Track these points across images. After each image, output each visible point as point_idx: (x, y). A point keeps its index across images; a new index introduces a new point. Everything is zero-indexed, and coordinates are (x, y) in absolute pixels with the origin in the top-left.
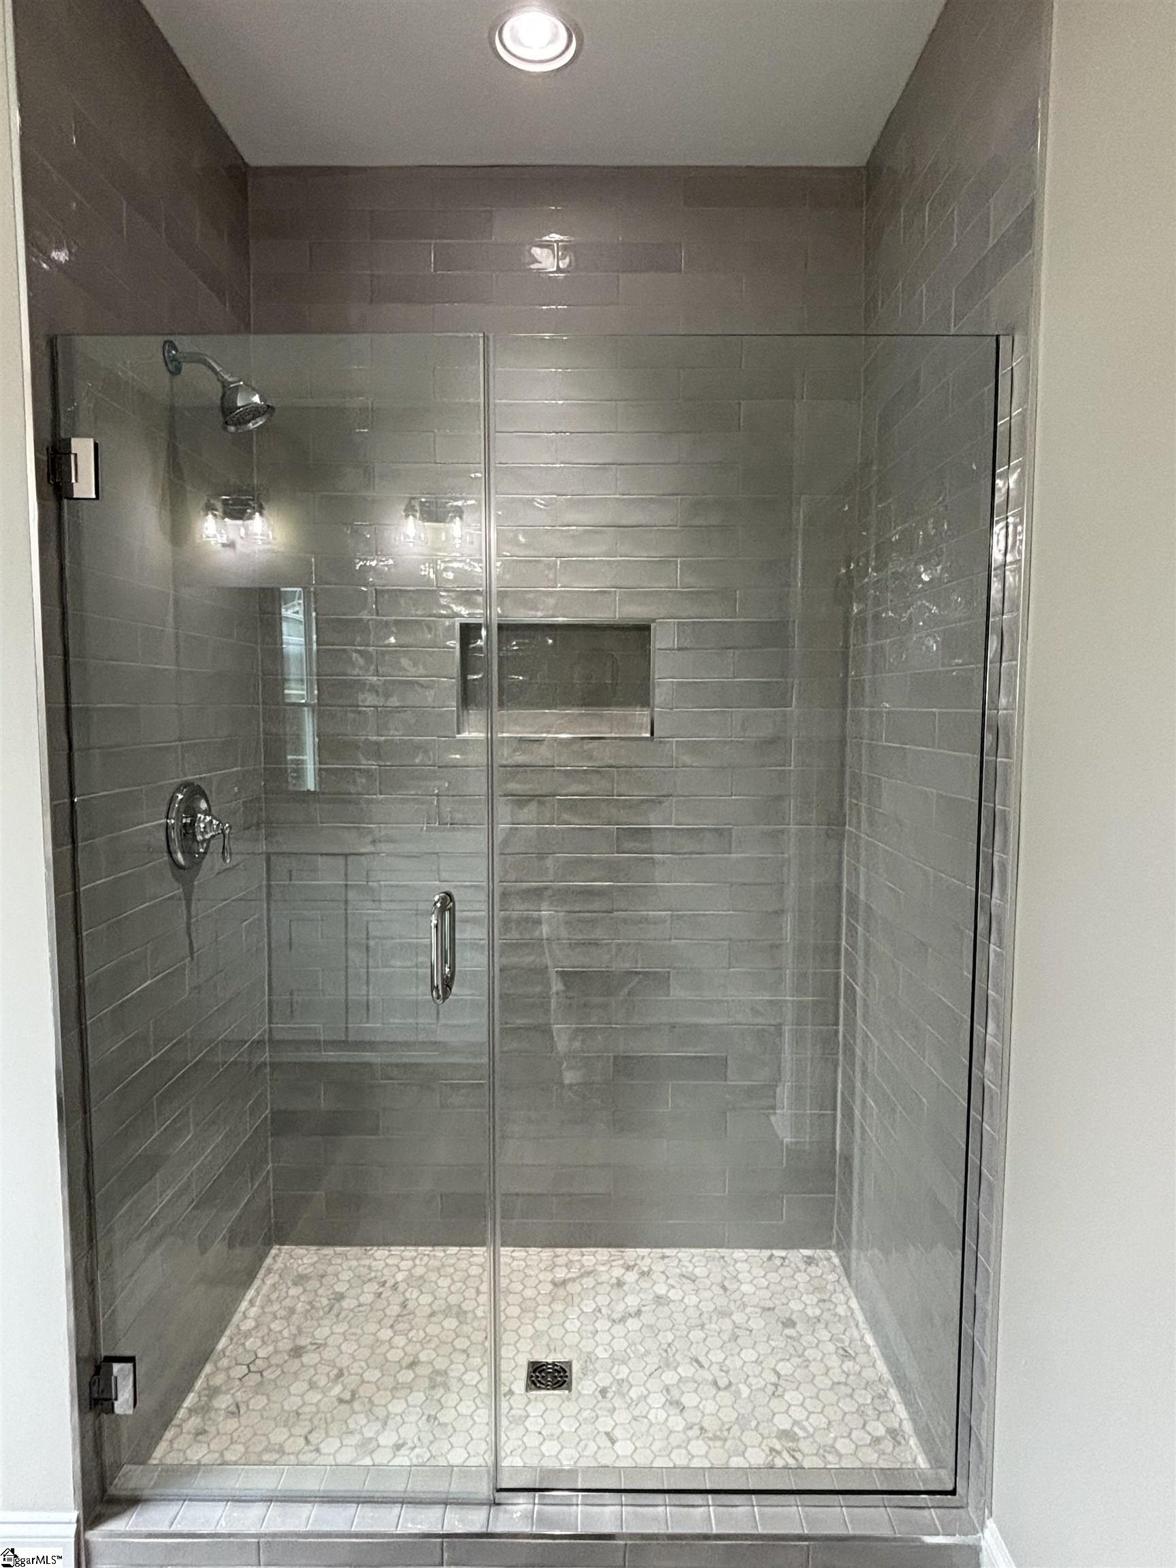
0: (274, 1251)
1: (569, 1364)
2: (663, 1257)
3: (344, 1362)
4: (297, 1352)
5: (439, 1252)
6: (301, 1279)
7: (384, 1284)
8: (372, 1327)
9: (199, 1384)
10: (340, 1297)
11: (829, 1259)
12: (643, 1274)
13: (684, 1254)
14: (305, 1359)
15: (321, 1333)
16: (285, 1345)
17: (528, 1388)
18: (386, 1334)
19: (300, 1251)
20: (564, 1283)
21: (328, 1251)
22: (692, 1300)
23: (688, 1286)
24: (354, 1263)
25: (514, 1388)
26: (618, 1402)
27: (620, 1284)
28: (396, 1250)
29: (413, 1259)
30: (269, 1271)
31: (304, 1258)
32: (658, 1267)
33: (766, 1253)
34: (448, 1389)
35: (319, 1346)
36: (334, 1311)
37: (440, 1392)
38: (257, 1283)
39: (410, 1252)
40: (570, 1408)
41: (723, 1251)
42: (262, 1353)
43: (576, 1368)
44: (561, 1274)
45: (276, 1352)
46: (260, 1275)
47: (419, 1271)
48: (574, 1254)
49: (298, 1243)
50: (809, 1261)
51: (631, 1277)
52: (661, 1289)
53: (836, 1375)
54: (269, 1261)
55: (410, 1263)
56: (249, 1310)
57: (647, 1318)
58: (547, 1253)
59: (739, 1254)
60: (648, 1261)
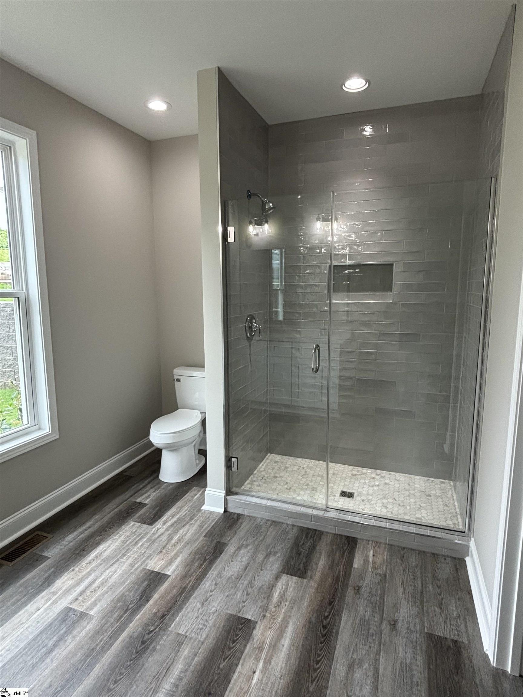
0: (269, 454)
1: (354, 493)
2: (390, 474)
3: (288, 481)
4: (276, 477)
5: (317, 462)
6: (276, 462)
7: (300, 467)
8: (296, 475)
9: (250, 479)
10: (287, 468)
11: (450, 483)
12: (382, 477)
13: (397, 475)
14: (277, 479)
15: (282, 474)
16: (272, 475)
17: (340, 496)
18: (300, 477)
19: (276, 456)
20: (355, 475)
21: (284, 457)
22: (397, 485)
23: (397, 482)
24: (291, 461)
25: (336, 495)
26: (367, 503)
27: (373, 478)
28: (304, 460)
29: (309, 462)
30: (267, 459)
31: (278, 457)
32: (387, 476)
33: (427, 478)
34: (317, 492)
35: (281, 477)
36: (286, 470)
37: (314, 492)
38: (264, 461)
39: (308, 460)
40: (351, 502)
41: (411, 476)
42: (266, 476)
43: (355, 494)
44: (355, 473)
45: (270, 476)
46: (265, 459)
47: (311, 465)
48: (360, 469)
49: (276, 454)
50: (442, 483)
51: (378, 477)
52: (387, 481)
53: (441, 509)
54: (267, 457)
55: (308, 463)
56: (262, 466)
57: (380, 487)
58: (351, 467)
59: (416, 477)
60: (384, 474)
